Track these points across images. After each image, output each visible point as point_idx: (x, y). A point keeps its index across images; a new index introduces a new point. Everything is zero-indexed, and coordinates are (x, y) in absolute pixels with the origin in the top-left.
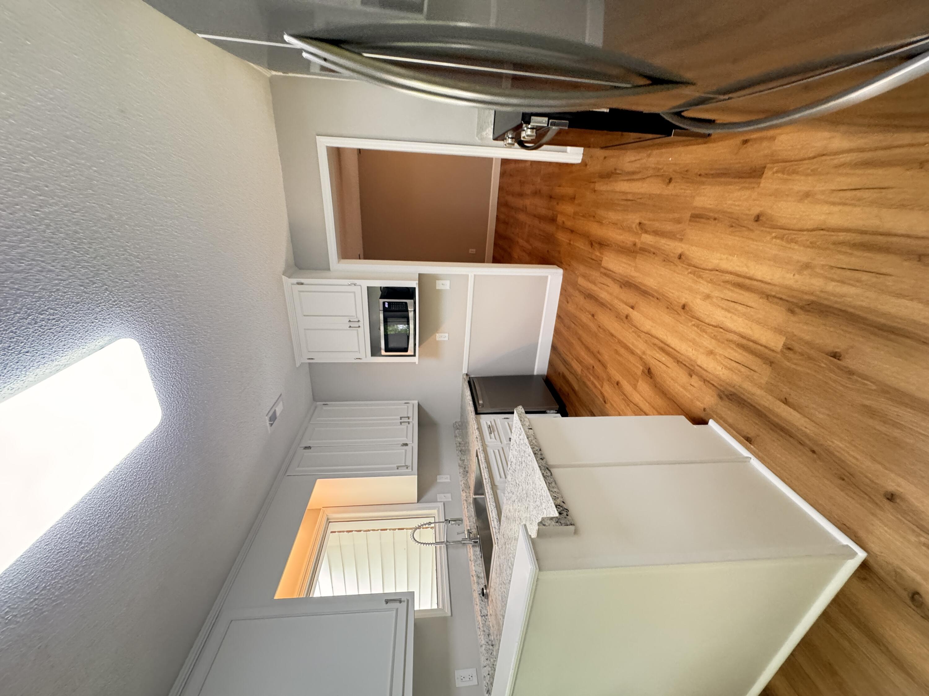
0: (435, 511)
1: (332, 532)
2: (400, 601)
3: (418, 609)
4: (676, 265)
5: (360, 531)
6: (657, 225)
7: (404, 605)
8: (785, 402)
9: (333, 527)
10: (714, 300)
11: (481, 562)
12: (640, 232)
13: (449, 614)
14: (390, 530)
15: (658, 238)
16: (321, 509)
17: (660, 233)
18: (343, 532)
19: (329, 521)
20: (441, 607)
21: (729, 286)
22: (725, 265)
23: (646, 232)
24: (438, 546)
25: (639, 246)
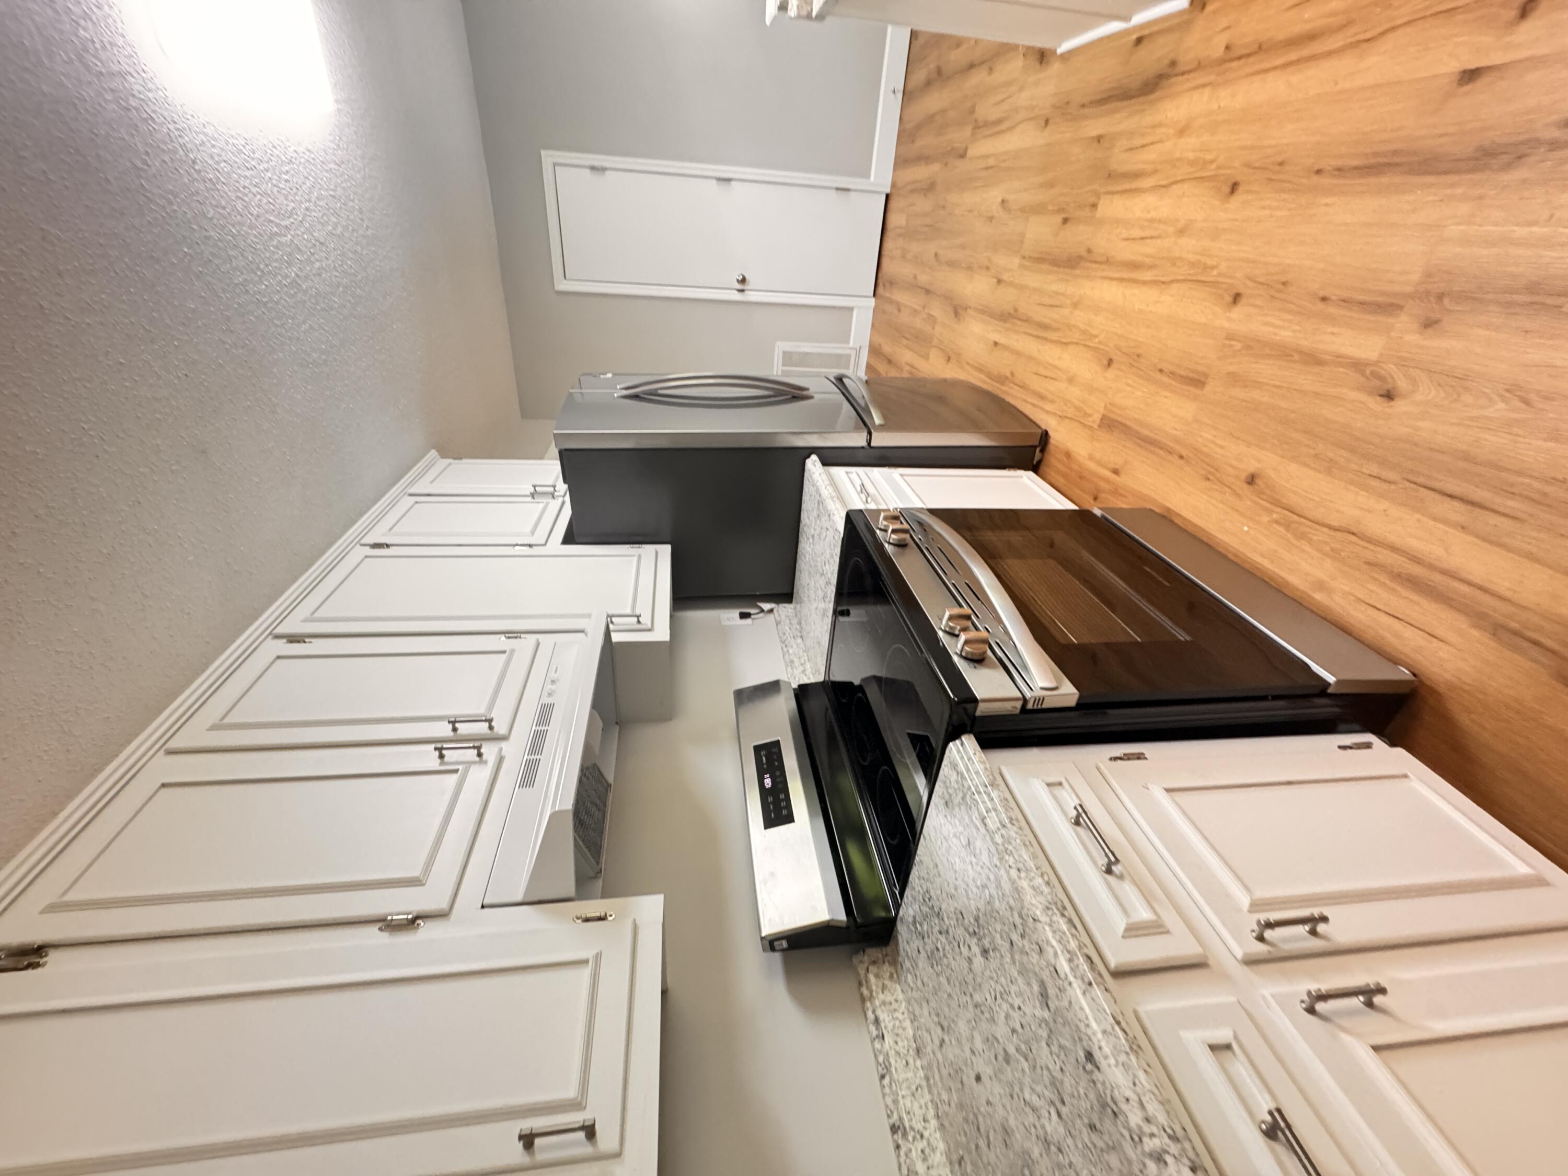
4: (1250, 279)
6: (1306, 380)
8: (1099, 139)
10: (1171, 230)
12: (1391, 368)
15: (1305, 343)
17: (1296, 357)
21: (1148, 261)
22: (1152, 294)
23: (1357, 365)
25: (1404, 318)
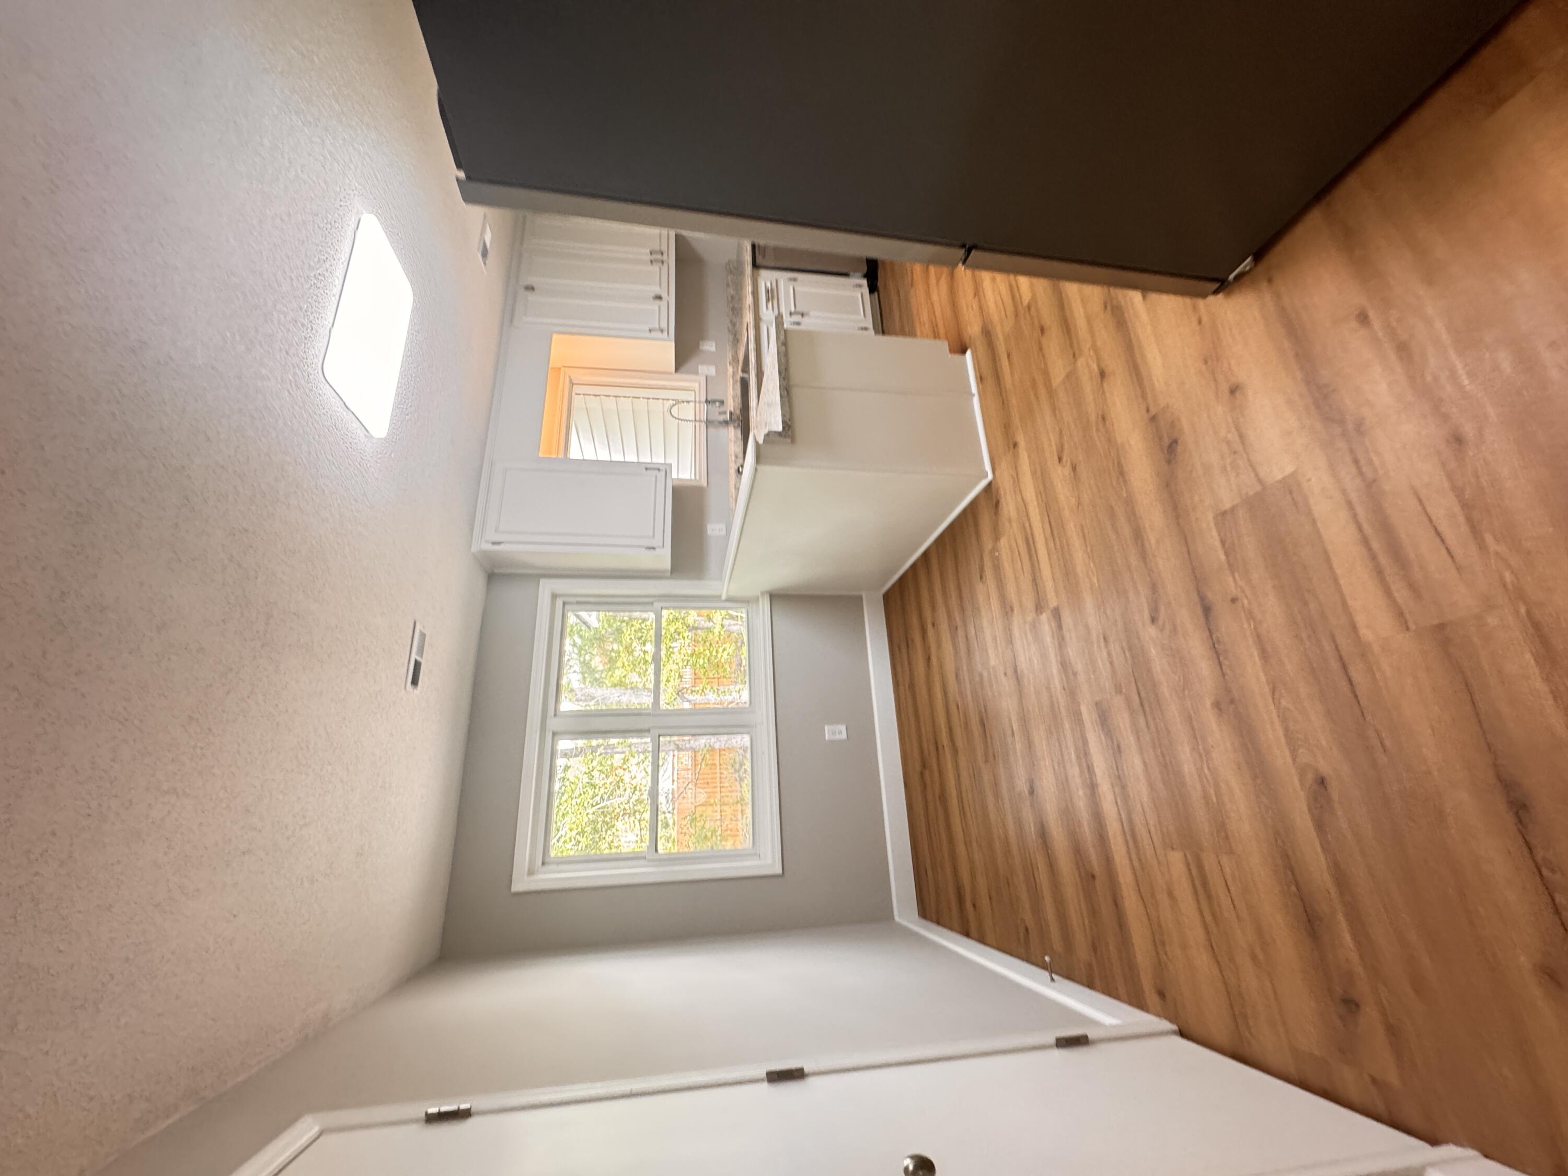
0: (696, 385)
1: (576, 394)
2: (659, 470)
3: (676, 477)
5: (609, 396)
7: (663, 473)
9: (576, 389)
11: (740, 443)
13: (705, 484)
14: (643, 398)
16: (560, 369)
18: (589, 395)
19: (572, 384)
20: (698, 477)
24: (697, 424)
